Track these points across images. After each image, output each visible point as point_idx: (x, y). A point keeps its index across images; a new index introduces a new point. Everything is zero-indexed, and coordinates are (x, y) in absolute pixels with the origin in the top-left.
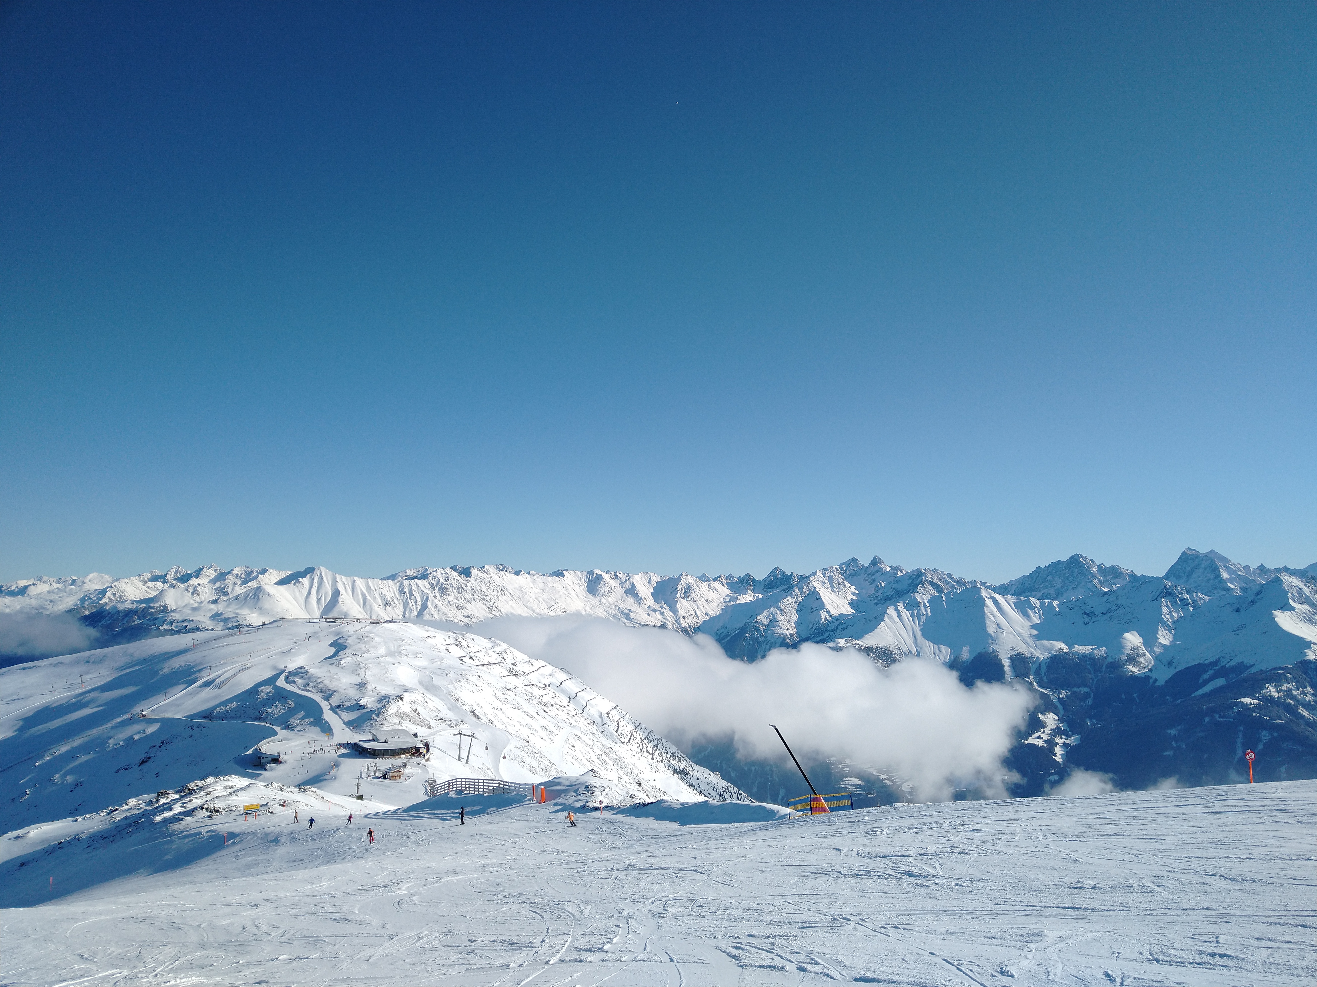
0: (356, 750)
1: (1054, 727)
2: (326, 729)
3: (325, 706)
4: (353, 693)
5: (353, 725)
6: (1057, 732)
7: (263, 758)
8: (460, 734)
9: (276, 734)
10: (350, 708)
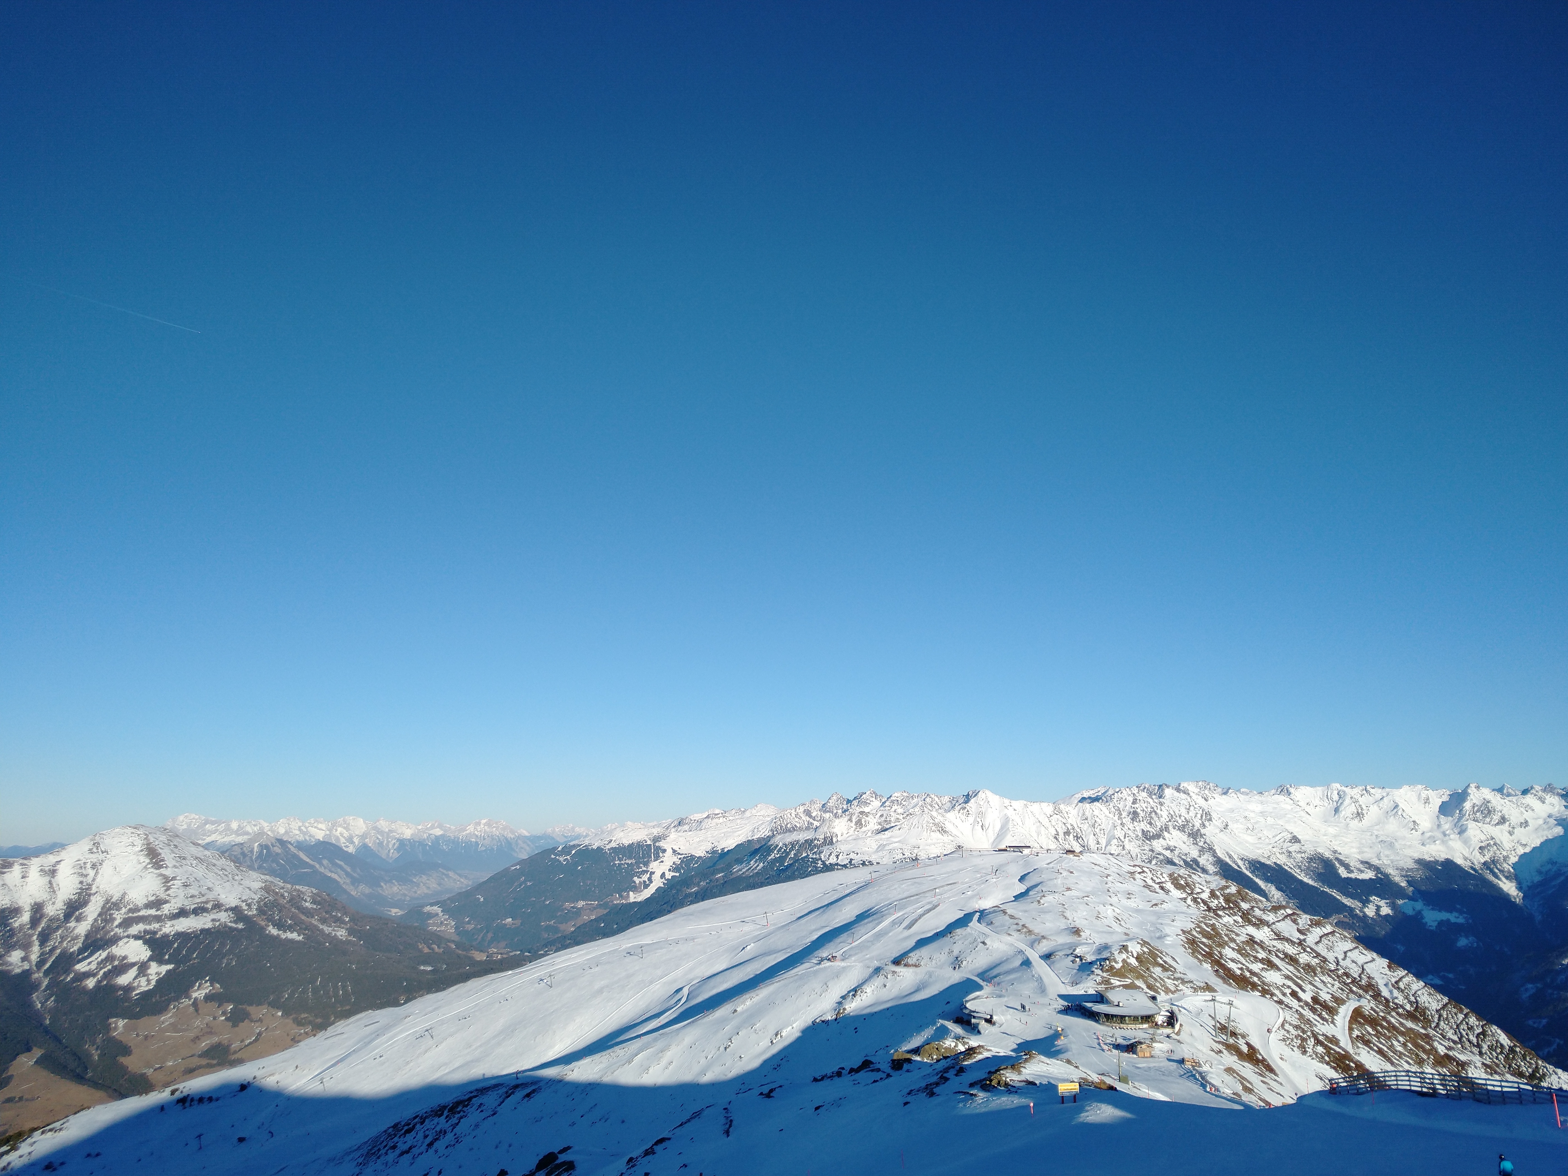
4: (1065, 940)
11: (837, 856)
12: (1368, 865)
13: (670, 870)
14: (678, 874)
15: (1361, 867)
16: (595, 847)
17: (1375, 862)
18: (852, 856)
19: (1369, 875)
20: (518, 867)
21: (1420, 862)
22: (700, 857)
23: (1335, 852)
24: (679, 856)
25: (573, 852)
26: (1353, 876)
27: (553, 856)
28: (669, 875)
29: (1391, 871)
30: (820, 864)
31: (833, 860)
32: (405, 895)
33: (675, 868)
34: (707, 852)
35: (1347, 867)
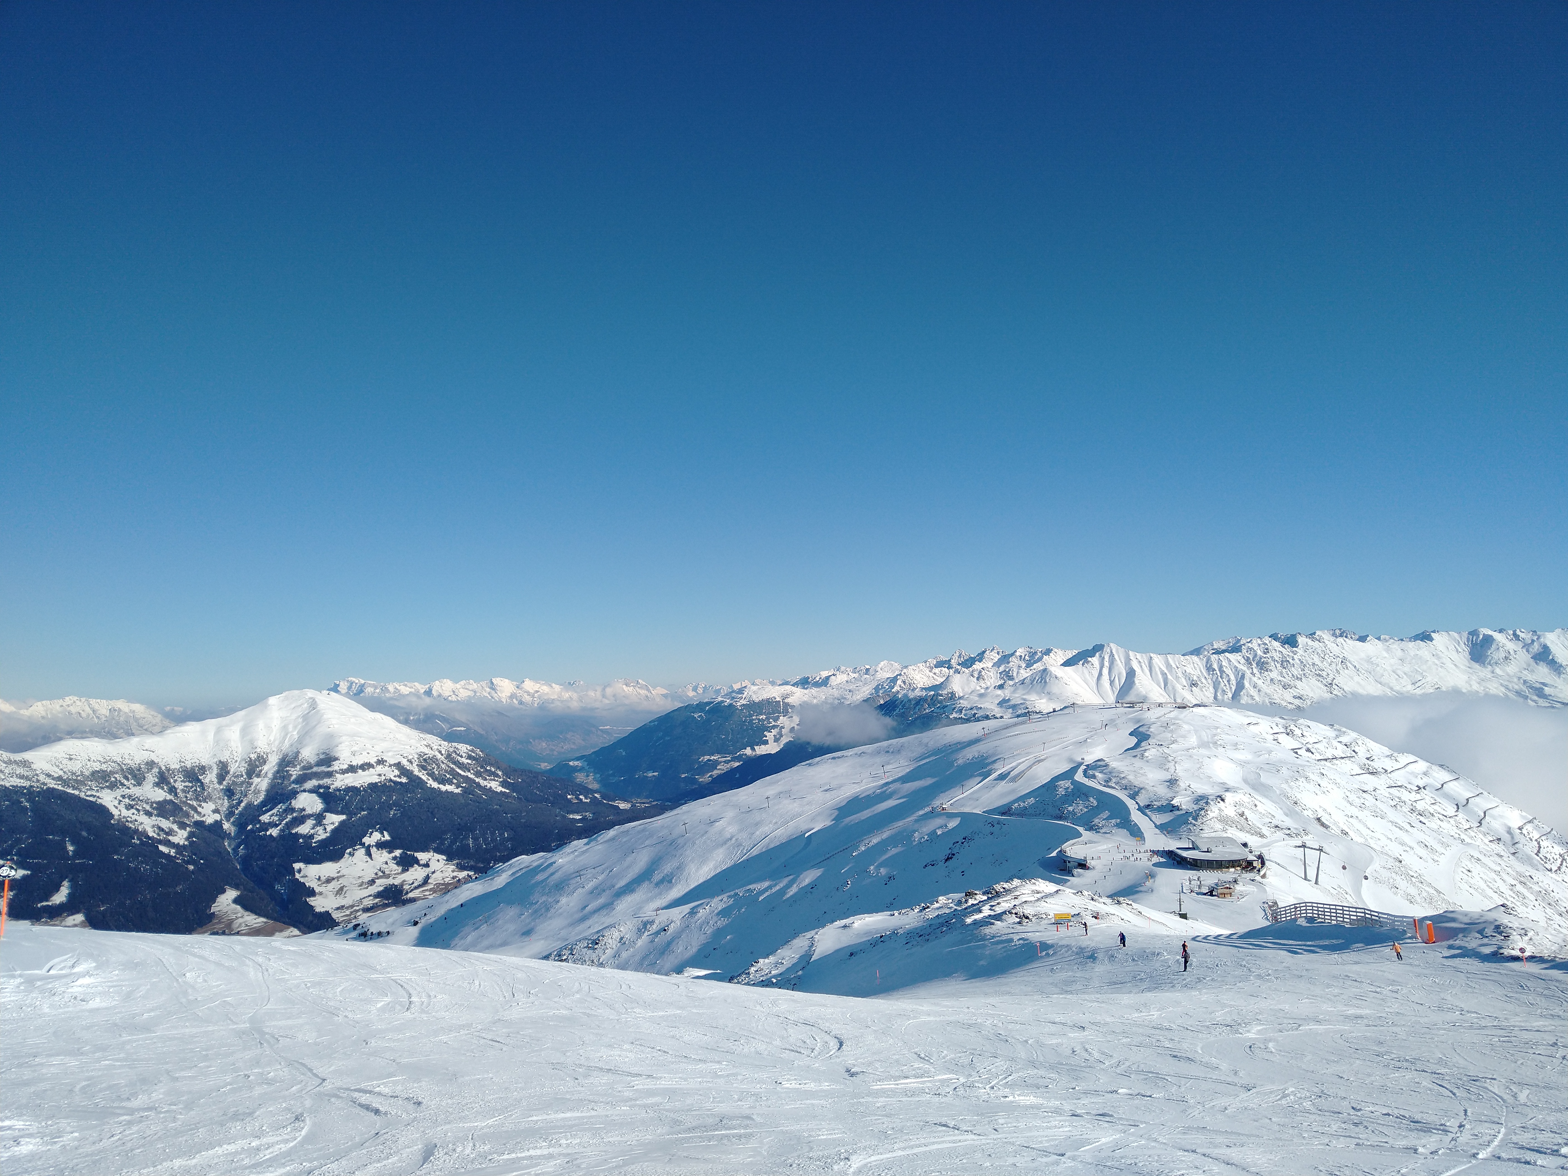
0: (1174, 859)
2: (1136, 833)
3: (1131, 804)
4: (1163, 791)
5: (1166, 829)
7: (1069, 862)
8: (1304, 846)
9: (1080, 835)
10: (1161, 809)
13: (798, 725)
16: (726, 704)
25: (707, 709)
27: (688, 714)
32: (553, 750)
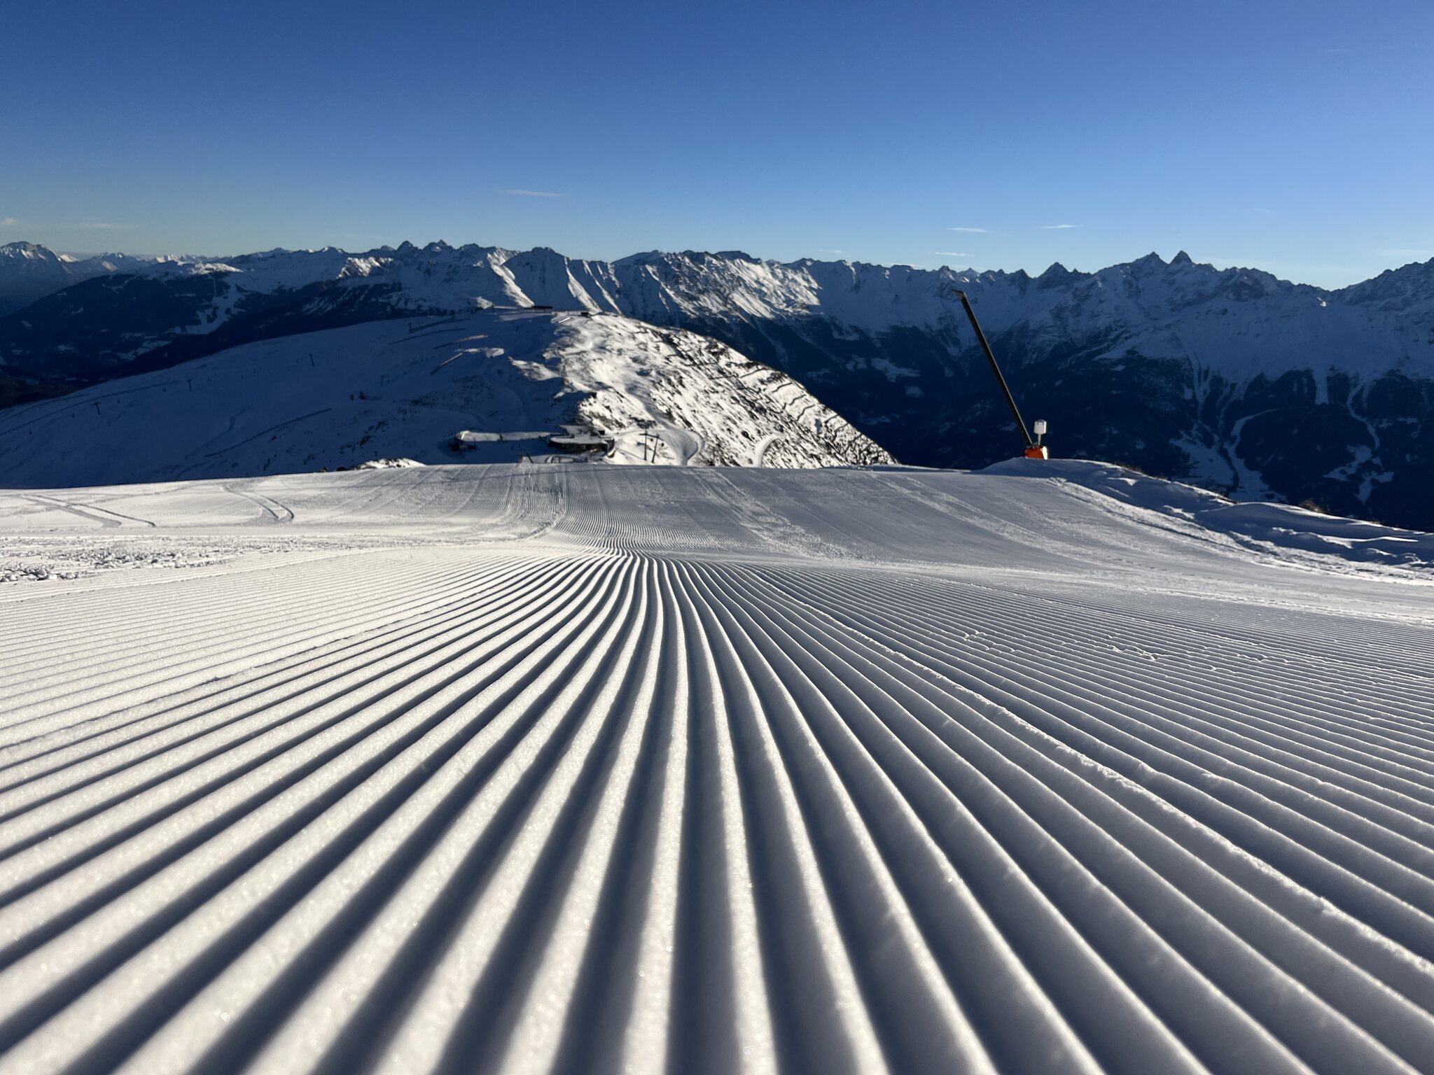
1: (1363, 461)
6: (1367, 466)
11: (406, 303)
12: (856, 329)
13: (235, 306)
14: (244, 311)
15: (850, 330)
16: (150, 278)
17: (861, 327)
18: (421, 302)
19: (854, 337)
20: (65, 294)
21: (894, 328)
22: (266, 296)
23: (832, 318)
24: (245, 293)
25: (126, 282)
26: (842, 338)
27: (104, 285)
28: (235, 311)
29: (873, 335)
30: (389, 309)
31: (401, 305)
33: (240, 304)
34: (274, 291)
35: (840, 330)
